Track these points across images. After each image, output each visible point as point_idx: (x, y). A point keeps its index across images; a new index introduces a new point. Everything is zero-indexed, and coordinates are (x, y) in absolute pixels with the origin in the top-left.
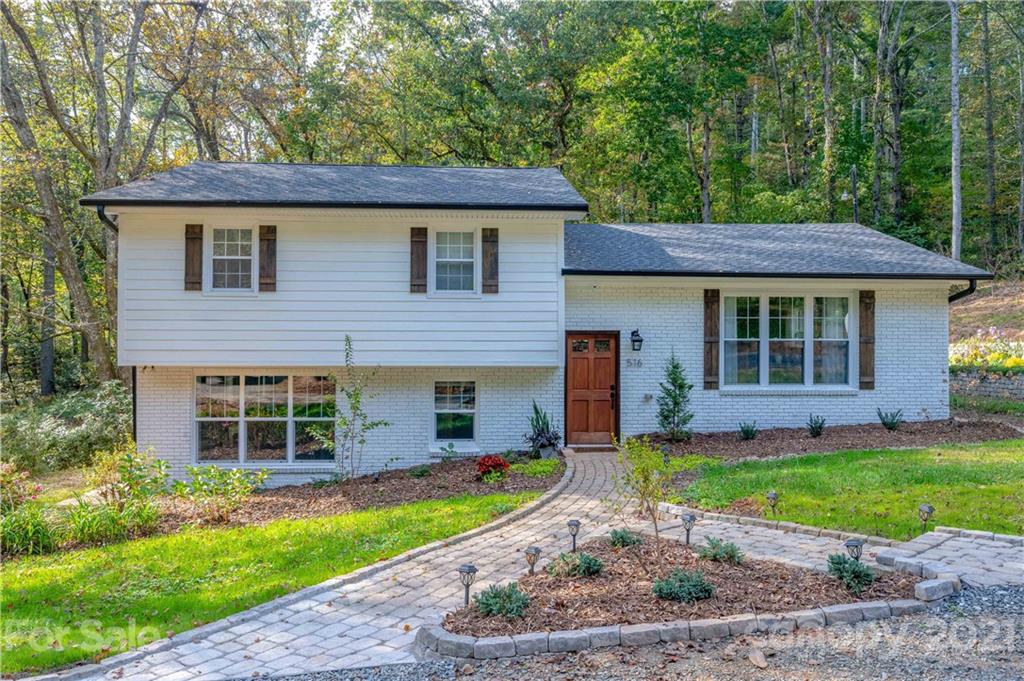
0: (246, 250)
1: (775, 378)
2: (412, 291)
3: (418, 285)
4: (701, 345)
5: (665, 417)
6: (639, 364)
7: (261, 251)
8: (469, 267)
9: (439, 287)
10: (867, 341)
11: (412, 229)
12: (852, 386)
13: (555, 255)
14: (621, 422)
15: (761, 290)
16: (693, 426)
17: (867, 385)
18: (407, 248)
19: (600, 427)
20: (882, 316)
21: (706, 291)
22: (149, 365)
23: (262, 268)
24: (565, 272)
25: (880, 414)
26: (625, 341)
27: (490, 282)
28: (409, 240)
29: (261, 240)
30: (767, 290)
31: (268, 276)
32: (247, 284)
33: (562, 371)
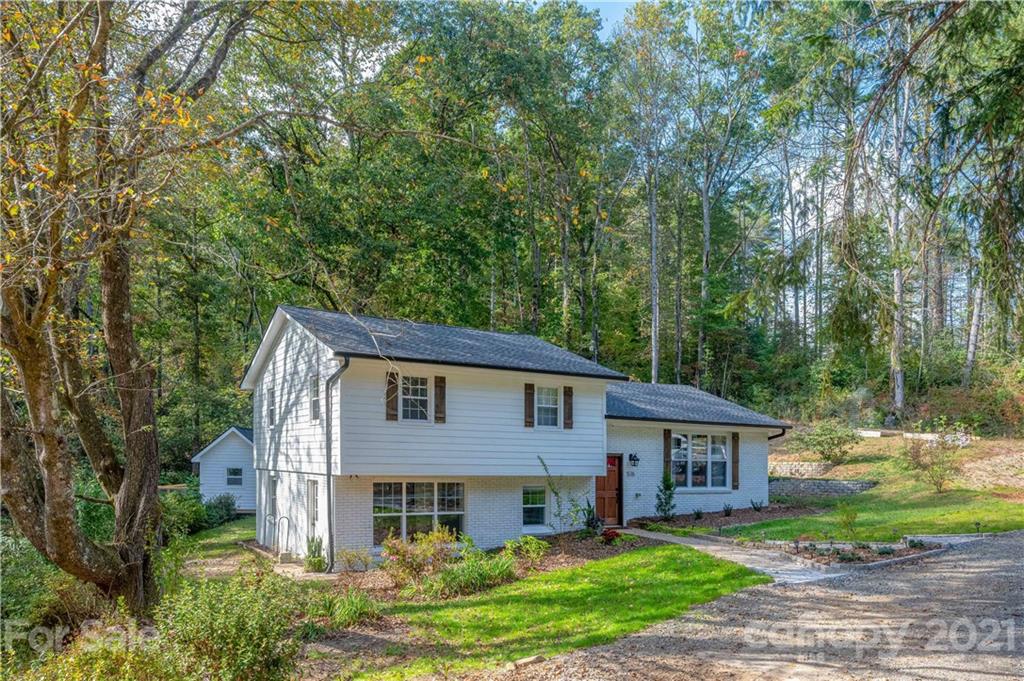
0: (424, 392)
1: (694, 484)
2: (525, 426)
3: (529, 423)
4: (662, 462)
5: (659, 507)
6: (633, 474)
7: (436, 394)
8: (555, 411)
9: (540, 423)
10: (735, 462)
11: (526, 385)
12: (729, 487)
13: (600, 406)
14: (624, 510)
15: (688, 430)
16: (677, 511)
17: (735, 487)
18: (522, 396)
19: (610, 514)
20: (743, 448)
21: (664, 430)
22: (353, 474)
23: (437, 406)
24: (606, 417)
25: (752, 502)
26: (626, 460)
27: (568, 422)
28: (523, 391)
29: (436, 386)
30: (691, 431)
31: (441, 412)
32: (424, 417)
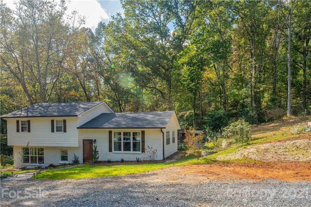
0: (26, 124)
2: (52, 132)
7: (28, 125)
8: (61, 127)
9: (57, 131)
10: (143, 142)
11: (52, 120)
12: (140, 152)
13: (76, 125)
15: (121, 131)
17: (143, 151)
21: (109, 131)
23: (28, 128)
27: (65, 130)
28: (51, 122)
29: (28, 123)
30: (123, 131)
31: (29, 130)
32: (25, 131)
33: (82, 147)
